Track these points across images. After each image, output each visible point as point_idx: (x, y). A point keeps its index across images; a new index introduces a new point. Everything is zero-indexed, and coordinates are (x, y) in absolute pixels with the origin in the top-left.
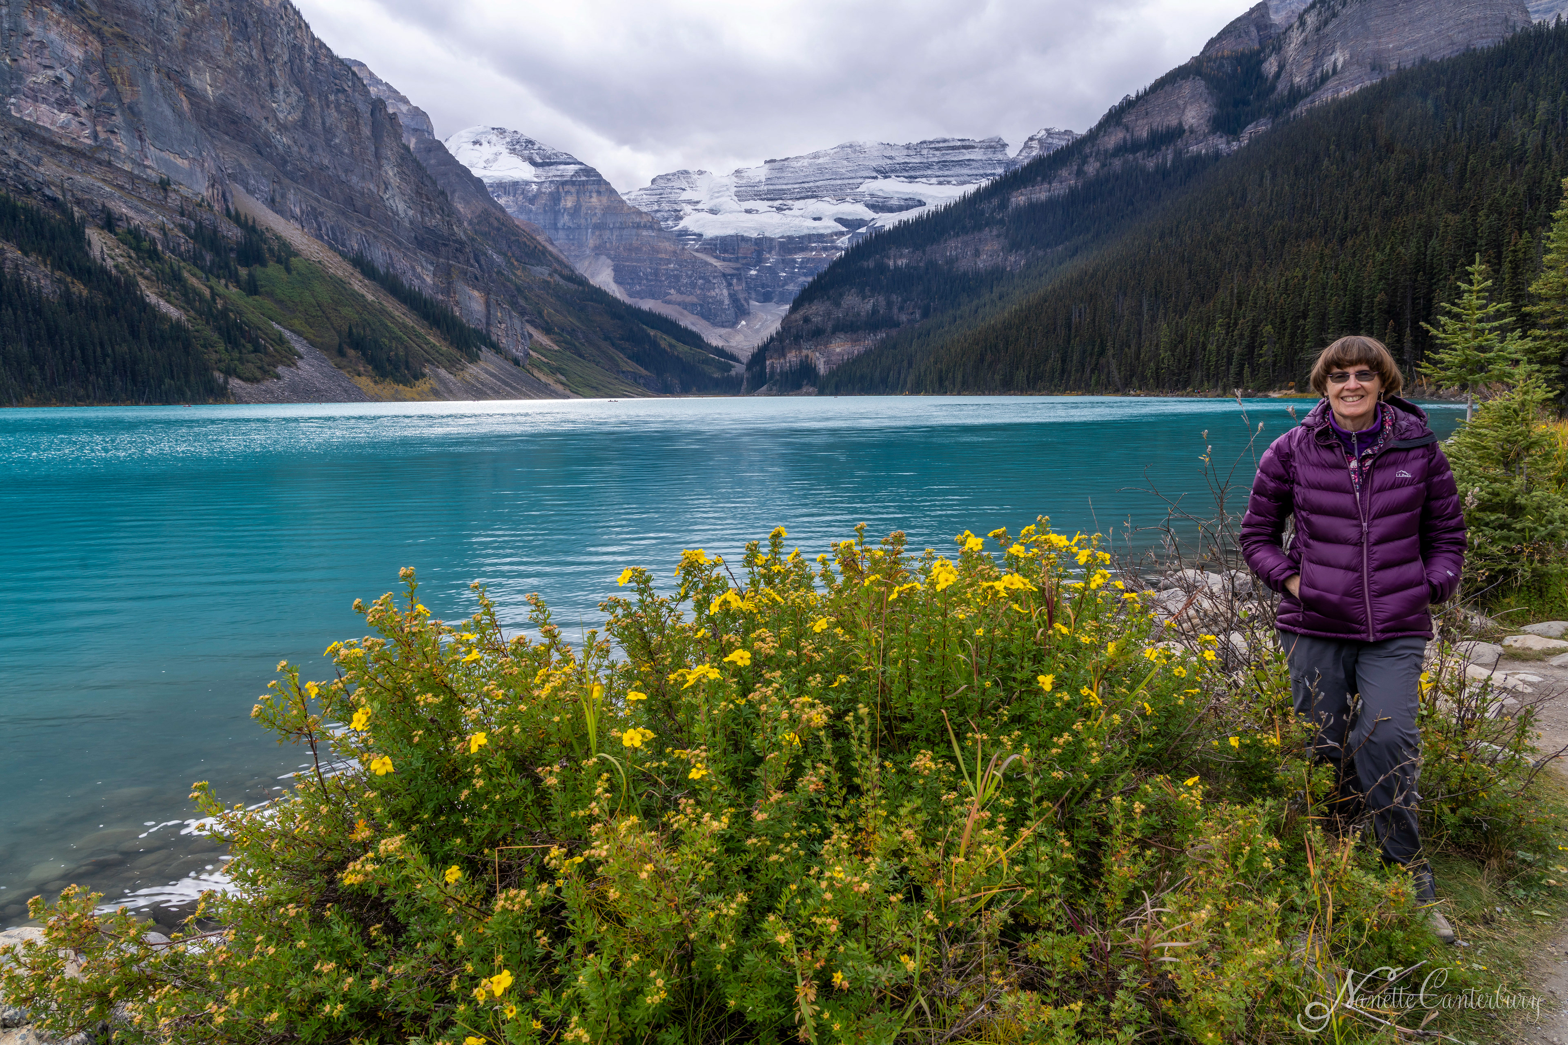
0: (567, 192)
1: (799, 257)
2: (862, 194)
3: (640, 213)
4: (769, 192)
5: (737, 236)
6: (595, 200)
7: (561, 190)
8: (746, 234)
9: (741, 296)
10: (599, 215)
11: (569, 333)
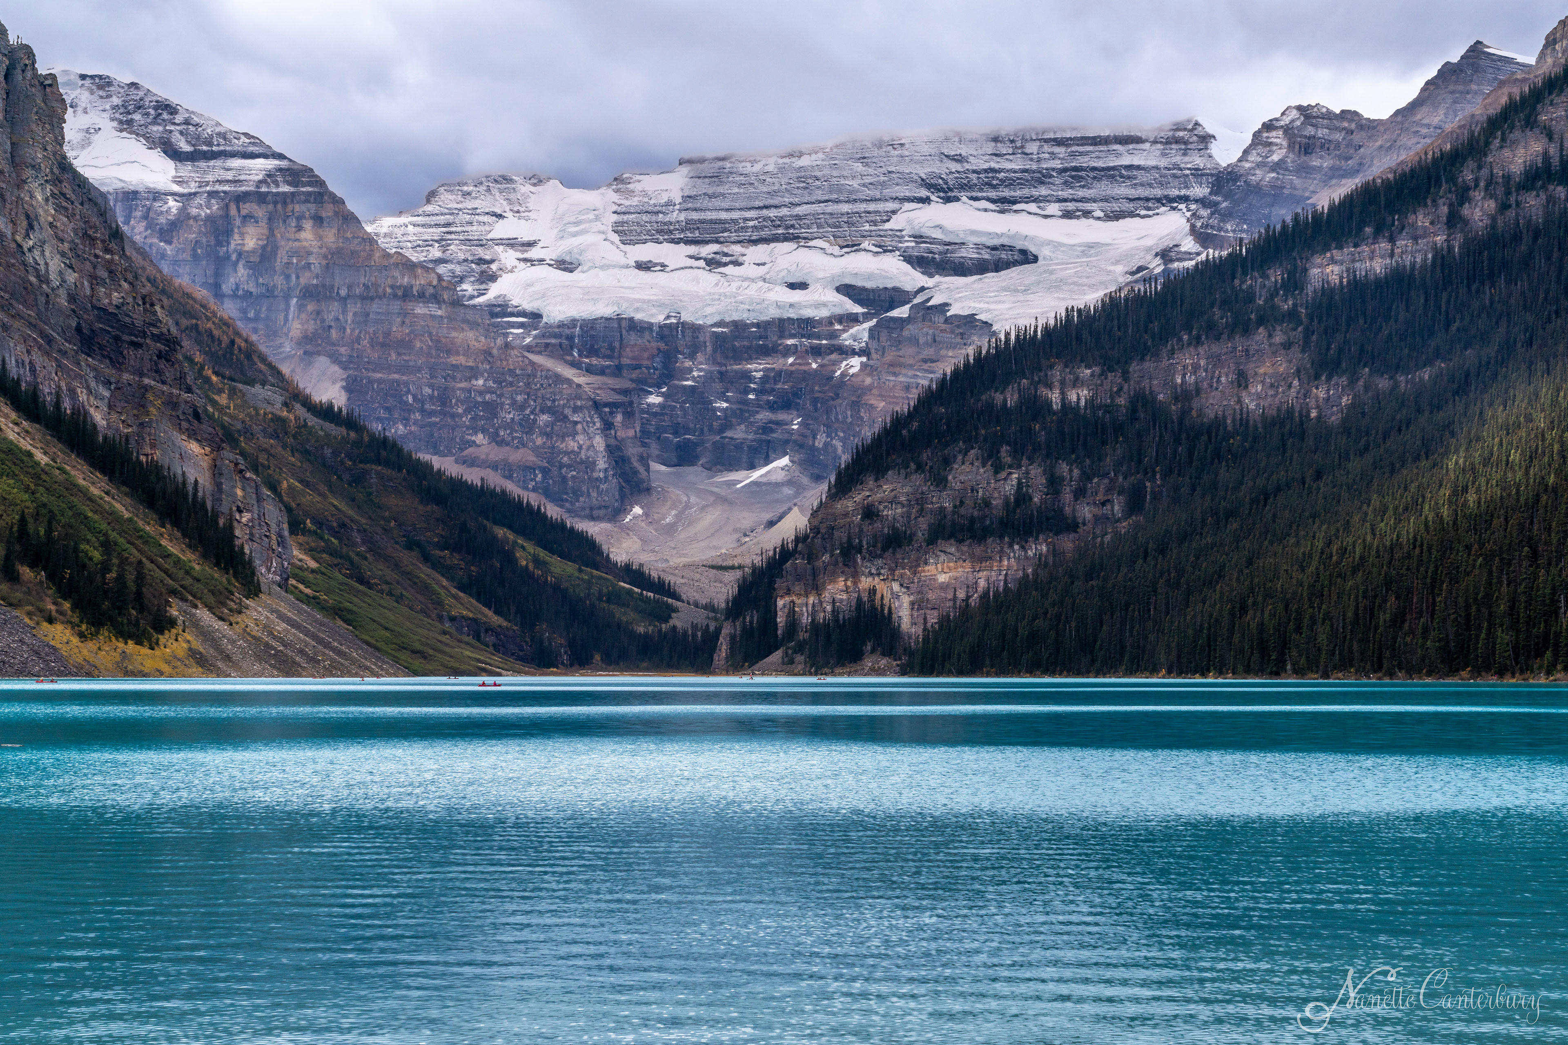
0: (248, 218)
1: (757, 368)
2: (897, 235)
3: (410, 266)
4: (690, 225)
5: (619, 319)
6: (308, 235)
7: (233, 211)
8: (638, 316)
9: (633, 451)
10: (316, 268)
11: (335, 534)
